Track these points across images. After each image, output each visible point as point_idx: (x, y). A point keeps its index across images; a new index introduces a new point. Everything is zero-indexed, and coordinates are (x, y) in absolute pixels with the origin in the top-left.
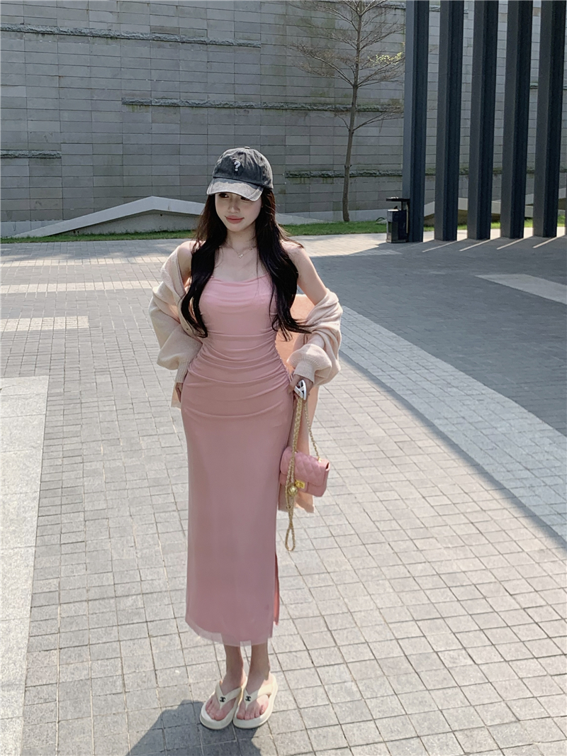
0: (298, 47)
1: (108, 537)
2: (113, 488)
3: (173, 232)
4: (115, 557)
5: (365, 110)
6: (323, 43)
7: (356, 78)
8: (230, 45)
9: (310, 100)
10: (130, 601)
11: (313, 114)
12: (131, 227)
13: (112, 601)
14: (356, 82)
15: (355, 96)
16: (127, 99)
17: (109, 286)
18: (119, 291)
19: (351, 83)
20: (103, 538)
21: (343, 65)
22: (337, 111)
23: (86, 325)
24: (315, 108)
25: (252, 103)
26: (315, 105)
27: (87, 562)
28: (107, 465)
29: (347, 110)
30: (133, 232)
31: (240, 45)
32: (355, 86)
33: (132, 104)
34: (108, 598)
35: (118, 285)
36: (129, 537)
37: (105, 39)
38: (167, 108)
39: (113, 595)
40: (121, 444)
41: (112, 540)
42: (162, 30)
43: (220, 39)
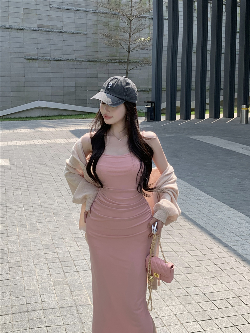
0: (103, 35)
1: (22, 277)
2: (24, 250)
3: (48, 117)
4: (27, 288)
5: (133, 62)
6: (114, 33)
7: (129, 48)
8: (73, 33)
9: (109, 58)
10: (35, 314)
11: (110, 64)
12: (29, 114)
13: (26, 314)
14: (129, 50)
15: (129, 56)
16: (27, 57)
17: (19, 143)
18: (24, 146)
19: (127, 51)
20: (20, 277)
21: (123, 43)
22: (120, 63)
23: (8, 163)
24: (111, 61)
25: (83, 59)
26: (111, 60)
27: (11, 291)
28: (21, 237)
29: (125, 62)
30: (29, 117)
31: (77, 33)
32: (129, 52)
33: (28, 59)
34: (23, 312)
35: (23, 143)
36: (34, 277)
37: (17, 30)
38: (45, 61)
39: (26, 310)
40: (28, 227)
41: (24, 278)
42: (42, 26)
43: (68, 31)
